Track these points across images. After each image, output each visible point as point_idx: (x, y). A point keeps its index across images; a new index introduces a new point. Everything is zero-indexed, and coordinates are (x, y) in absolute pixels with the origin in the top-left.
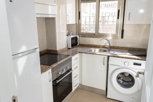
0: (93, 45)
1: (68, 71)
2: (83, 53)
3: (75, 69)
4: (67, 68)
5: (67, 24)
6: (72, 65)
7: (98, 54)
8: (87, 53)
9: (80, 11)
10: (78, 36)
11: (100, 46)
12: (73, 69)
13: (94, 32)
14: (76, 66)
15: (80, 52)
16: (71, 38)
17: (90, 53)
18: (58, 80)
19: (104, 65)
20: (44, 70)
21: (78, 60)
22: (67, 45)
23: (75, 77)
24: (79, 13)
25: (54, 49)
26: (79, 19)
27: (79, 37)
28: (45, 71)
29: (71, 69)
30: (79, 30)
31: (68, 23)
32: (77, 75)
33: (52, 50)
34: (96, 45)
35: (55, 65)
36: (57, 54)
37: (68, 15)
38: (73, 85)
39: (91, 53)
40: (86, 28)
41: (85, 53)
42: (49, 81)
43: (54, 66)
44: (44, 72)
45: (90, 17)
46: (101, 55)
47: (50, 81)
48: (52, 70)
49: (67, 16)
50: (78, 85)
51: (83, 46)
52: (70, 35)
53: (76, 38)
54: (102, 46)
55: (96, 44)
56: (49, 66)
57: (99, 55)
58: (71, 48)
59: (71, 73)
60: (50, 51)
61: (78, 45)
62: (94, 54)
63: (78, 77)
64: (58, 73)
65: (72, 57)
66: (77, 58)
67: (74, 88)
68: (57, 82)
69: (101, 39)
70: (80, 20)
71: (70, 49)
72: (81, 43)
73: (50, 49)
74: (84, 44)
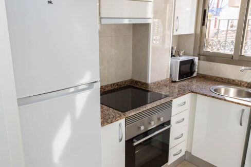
0: (226, 79)
1: (162, 125)
2: (199, 94)
3: (178, 122)
4: (159, 119)
5: (174, 34)
6: (172, 114)
7: (229, 101)
8: (206, 95)
9: (207, 8)
10: (196, 59)
11: (241, 82)
12: (173, 122)
13: (232, 53)
14: (182, 118)
15: (192, 92)
16: (179, 61)
17: (213, 97)
18: (138, 140)
19: (241, 124)
20: (109, 121)
21: (187, 106)
22: (171, 75)
23: (176, 139)
24: (205, 12)
25: (143, 81)
26: (203, 24)
27: (199, 59)
28: (111, 122)
29: (168, 123)
30: (200, 47)
31: (176, 33)
32: (182, 135)
33: (140, 82)
34: (233, 81)
35: (133, 114)
36: (148, 91)
37: (177, 18)
38: (171, 152)
39: (216, 95)
40: (219, 41)
41: (203, 94)
42: (118, 140)
43: (131, 115)
44: (108, 123)
45: (229, 20)
46: (235, 103)
47: (121, 140)
48: (126, 121)
49: (175, 18)
50: (183, 153)
51: (204, 78)
52: (180, 56)
53: (192, 62)
54: (246, 82)
55: (233, 78)
56: (122, 114)
57: (232, 102)
58: (177, 80)
59: (169, 129)
60: (136, 82)
61: (195, 75)
62: (220, 99)
63: (185, 137)
64: (139, 128)
65: (173, 100)
66: (185, 103)
67: (172, 159)
68: (134, 142)
69: (243, 68)
70: (204, 27)
71: (175, 82)
72: (201, 72)
73: (136, 79)
74: (208, 76)
